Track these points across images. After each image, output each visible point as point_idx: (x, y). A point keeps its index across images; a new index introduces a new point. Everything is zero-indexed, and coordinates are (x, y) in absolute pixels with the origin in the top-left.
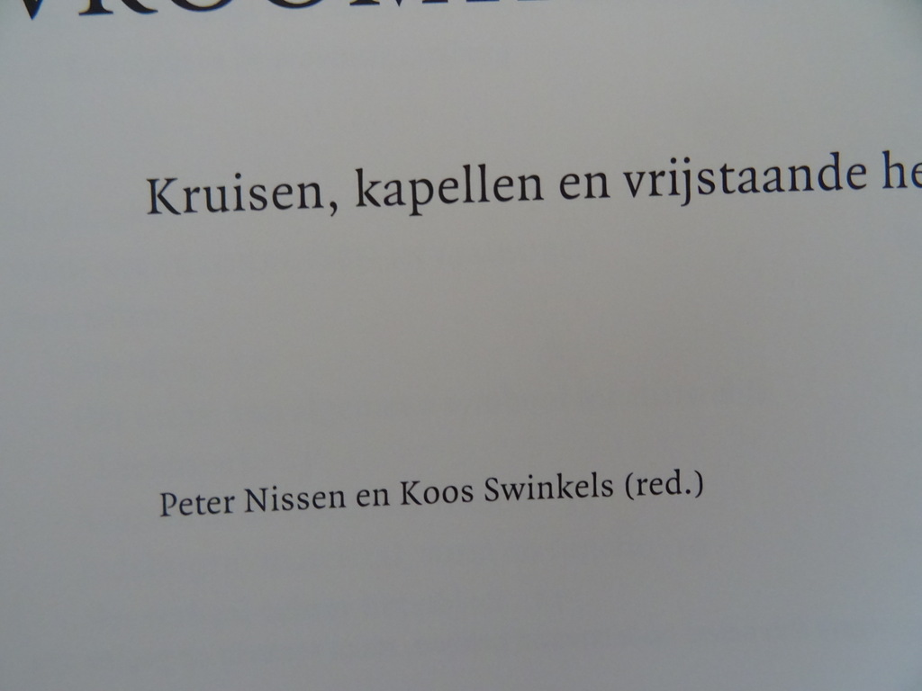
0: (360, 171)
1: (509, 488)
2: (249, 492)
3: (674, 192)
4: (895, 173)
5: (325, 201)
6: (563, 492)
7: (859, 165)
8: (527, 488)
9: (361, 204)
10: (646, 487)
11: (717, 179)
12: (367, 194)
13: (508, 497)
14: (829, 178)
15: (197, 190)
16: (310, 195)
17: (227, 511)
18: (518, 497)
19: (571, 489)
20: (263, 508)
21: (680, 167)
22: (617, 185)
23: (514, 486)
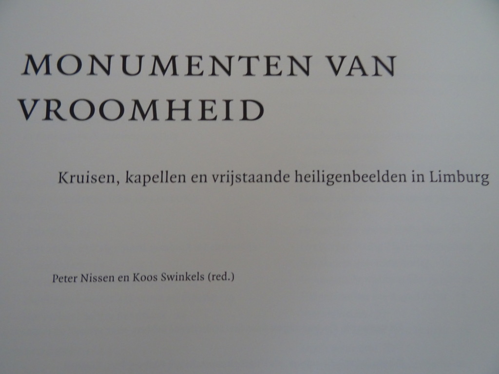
0: (127, 172)
1: (169, 277)
2: (82, 275)
3: (228, 181)
4: (299, 177)
5: (115, 180)
6: (187, 278)
7: (287, 174)
8: (175, 277)
9: (127, 181)
10: (215, 278)
11: (242, 178)
12: (129, 179)
13: (169, 280)
14: (278, 178)
15: (75, 176)
16: (111, 179)
17: (75, 281)
18: (172, 280)
19: (190, 278)
20: (87, 281)
21: (230, 174)
22: (210, 179)
23: (171, 276)
